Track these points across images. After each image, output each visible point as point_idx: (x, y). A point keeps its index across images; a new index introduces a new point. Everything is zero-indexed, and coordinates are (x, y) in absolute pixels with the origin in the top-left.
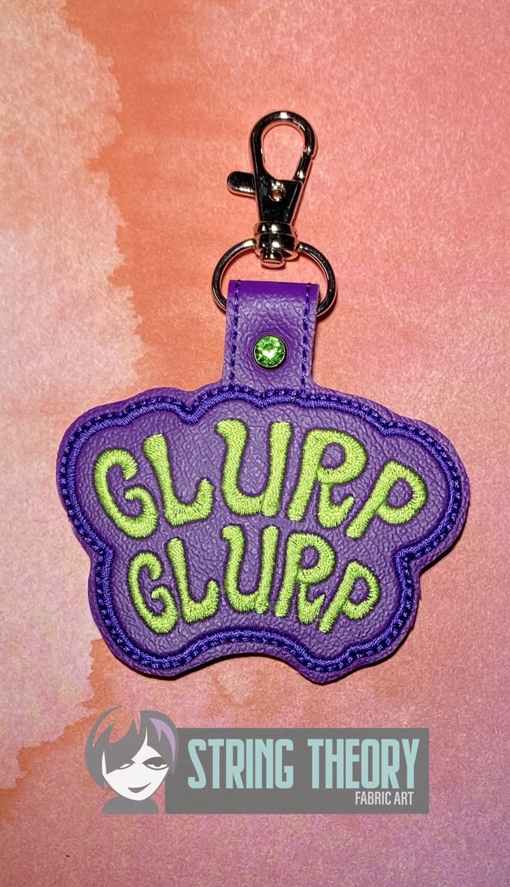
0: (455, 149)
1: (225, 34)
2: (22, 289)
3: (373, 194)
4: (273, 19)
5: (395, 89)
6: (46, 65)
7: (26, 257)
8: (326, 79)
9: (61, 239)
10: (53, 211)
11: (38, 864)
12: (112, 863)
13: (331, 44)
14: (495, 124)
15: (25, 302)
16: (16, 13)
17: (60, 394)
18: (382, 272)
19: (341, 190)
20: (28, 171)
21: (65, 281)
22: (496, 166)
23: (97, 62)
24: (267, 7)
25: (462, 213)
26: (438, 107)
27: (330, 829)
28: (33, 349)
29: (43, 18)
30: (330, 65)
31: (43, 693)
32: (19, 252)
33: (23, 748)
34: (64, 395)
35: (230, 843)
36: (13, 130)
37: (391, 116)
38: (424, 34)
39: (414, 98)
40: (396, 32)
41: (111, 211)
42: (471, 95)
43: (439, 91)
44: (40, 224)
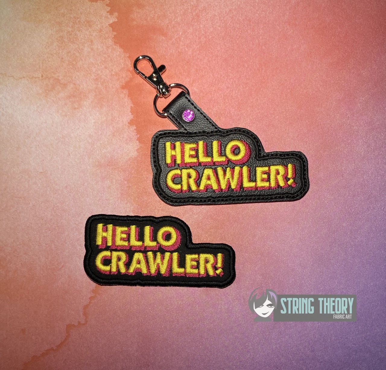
0: (237, 81)
1: (164, 45)
2: (101, 127)
3: (211, 95)
4: (179, 40)
5: (218, 62)
6: (108, 56)
7: (102, 116)
8: (196, 59)
9: (113, 111)
10: (110, 102)
11: (108, 308)
12: (131, 307)
13: (198, 48)
14: (250, 73)
15: (102, 131)
16: (98, 40)
17: (113, 160)
20: (103, 89)
21: (114, 124)
22: (250, 86)
23: (124, 55)
24: (177, 37)
25: (240, 101)
26: (232, 68)
27: (200, 296)
28: (105, 145)
29: (107, 41)
30: (197, 55)
32: (100, 115)
34: (115, 160)
35: (169, 301)
36: (97, 77)
37: (217, 71)
38: (227, 44)
39: (224, 65)
40: (218, 44)
41: (129, 102)
42: (242, 64)
43: (232, 63)
44: (106, 106)
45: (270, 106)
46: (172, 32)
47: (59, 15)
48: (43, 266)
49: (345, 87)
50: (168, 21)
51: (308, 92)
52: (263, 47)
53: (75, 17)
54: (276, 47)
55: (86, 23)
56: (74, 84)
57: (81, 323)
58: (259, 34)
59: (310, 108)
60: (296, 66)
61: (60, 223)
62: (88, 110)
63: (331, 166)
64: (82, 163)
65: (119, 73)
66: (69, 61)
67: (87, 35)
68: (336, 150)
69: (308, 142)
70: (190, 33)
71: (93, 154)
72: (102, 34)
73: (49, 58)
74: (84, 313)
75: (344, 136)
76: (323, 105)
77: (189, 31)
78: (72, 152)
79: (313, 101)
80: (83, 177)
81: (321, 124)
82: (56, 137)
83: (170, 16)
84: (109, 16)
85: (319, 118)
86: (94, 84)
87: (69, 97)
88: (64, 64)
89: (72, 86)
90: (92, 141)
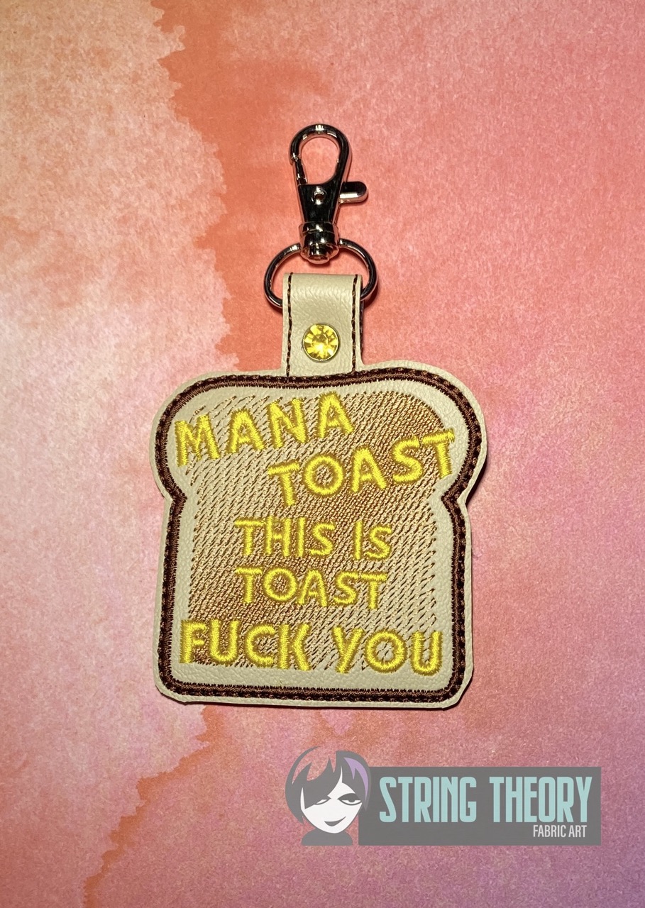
0: (533, 225)
2: (136, 357)
3: (458, 265)
4: (364, 106)
5: (477, 170)
6: (157, 151)
7: (140, 328)
8: (413, 161)
9: (171, 309)
10: (164, 286)
11: (158, 885)
12: (225, 883)
13: (418, 129)
14: (570, 201)
15: (139, 369)
16: (127, 104)
18: (467, 337)
19: (429, 262)
20: (141, 249)
21: (176, 350)
22: (571, 239)
23: (203, 147)
24: (359, 96)
25: (540, 282)
26: (517, 185)
28: (148, 412)
29: (153, 108)
31: (160, 728)
32: (134, 323)
33: (142, 779)
35: (334, 864)
36: (126, 211)
37: (474, 194)
38: (503, 119)
39: (495, 178)
40: (477, 117)
41: (218, 285)
42: (547, 174)
43: (517, 172)
44: (152, 297)
45: (630, 298)
46: (344, 82)
47: (15, 33)
50: (331, 50)
52: (609, 124)
53: (60, 39)
55: (92, 55)
56: (59, 233)
58: (596, 89)
61: (18, 637)
62: (98, 309)
64: (81, 463)
65: (190, 199)
66: (43, 166)
67: (96, 91)
70: (395, 86)
71: (113, 437)
72: (138, 86)
74: (86, 900)
77: (392, 80)
78: (51, 431)
80: (84, 503)
83: (337, 35)
84: (159, 35)
86: (116, 233)
87: (44, 271)
88: (28, 175)
89: (53, 238)
90: (112, 398)
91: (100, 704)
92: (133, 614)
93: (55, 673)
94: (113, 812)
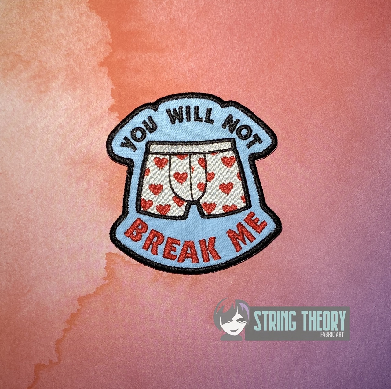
0: (245, 54)
1: (152, 11)
2: (74, 114)
4: (171, 4)
5: (220, 31)
6: (82, 25)
7: (76, 101)
8: (193, 28)
9: (89, 94)
10: (86, 83)
11: (87, 343)
13: (195, 14)
15: (76, 120)
16: (69, 5)
17: (90, 156)
19: (200, 71)
20: (75, 67)
21: (91, 111)
23: (102, 23)
25: (248, 79)
28: (79, 138)
31: (87, 275)
32: (73, 100)
33: (80, 297)
34: (92, 156)
35: (163, 332)
36: (69, 51)
37: (219, 41)
38: (231, 8)
39: (228, 35)
40: (220, 8)
41: (109, 82)
42: (251, 32)
43: (238, 31)
44: (81, 88)
45: (287, 85)
48: (4, 291)
49: (380, 60)
51: (334, 67)
52: (277, 10)
54: (293, 10)
56: (40, 61)
57: (53, 362)
59: (337, 86)
60: (319, 34)
61: (25, 236)
62: (57, 94)
63: (365, 159)
64: (51, 160)
65: (96, 46)
66: (33, 32)
68: (371, 139)
69: (336, 129)
71: (65, 149)
73: (8, 29)
74: (56, 350)
75: (380, 122)
76: (354, 84)
78: (38, 147)
79: (340, 77)
80: (52, 178)
81: (351, 107)
82: (17, 129)
85: (348, 99)
86: (64, 61)
87: (34, 77)
88: (26, 36)
89: (37, 63)
90: (64, 132)
91: (61, 265)
92: (74, 226)
93: (41, 252)
94: (68, 311)
